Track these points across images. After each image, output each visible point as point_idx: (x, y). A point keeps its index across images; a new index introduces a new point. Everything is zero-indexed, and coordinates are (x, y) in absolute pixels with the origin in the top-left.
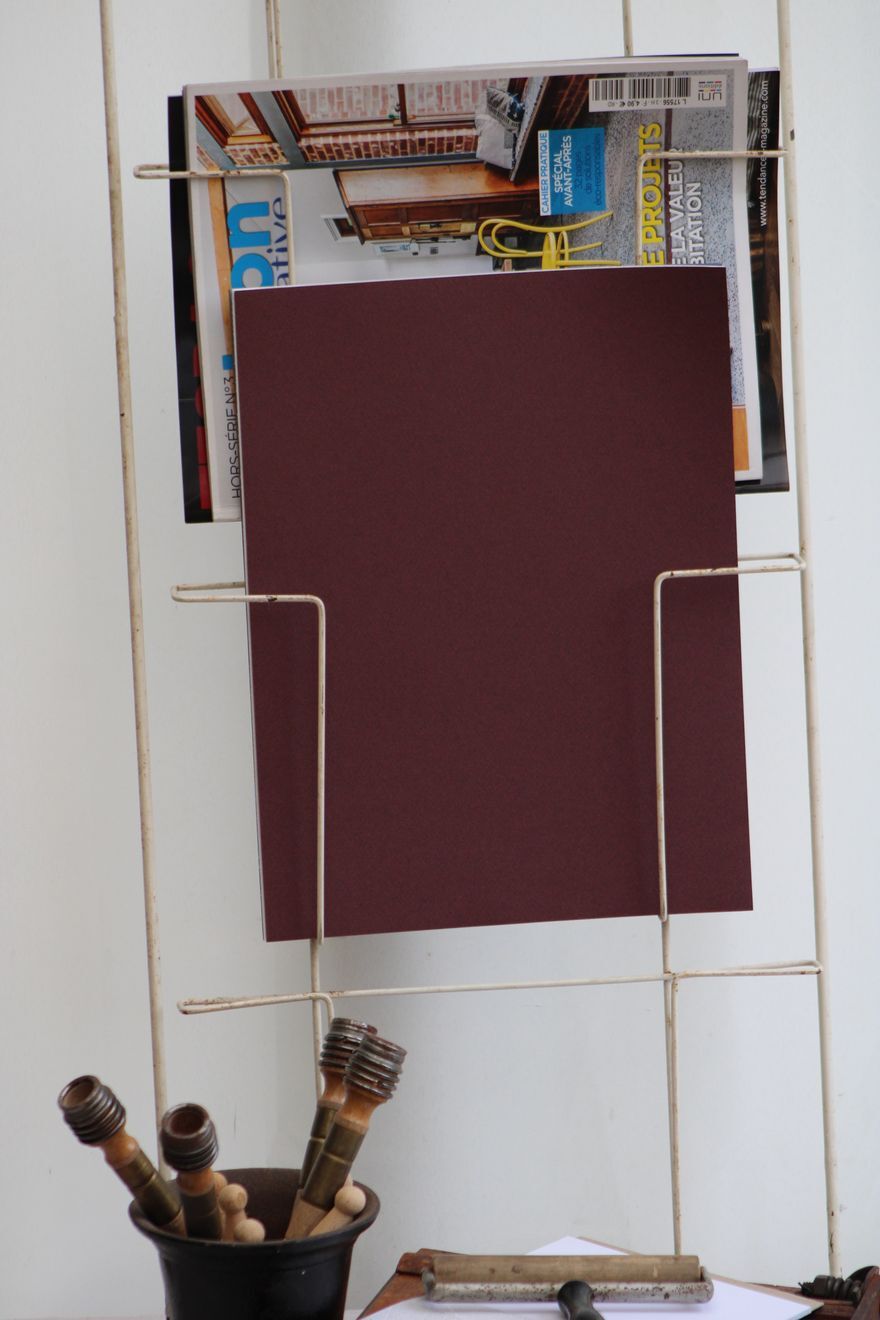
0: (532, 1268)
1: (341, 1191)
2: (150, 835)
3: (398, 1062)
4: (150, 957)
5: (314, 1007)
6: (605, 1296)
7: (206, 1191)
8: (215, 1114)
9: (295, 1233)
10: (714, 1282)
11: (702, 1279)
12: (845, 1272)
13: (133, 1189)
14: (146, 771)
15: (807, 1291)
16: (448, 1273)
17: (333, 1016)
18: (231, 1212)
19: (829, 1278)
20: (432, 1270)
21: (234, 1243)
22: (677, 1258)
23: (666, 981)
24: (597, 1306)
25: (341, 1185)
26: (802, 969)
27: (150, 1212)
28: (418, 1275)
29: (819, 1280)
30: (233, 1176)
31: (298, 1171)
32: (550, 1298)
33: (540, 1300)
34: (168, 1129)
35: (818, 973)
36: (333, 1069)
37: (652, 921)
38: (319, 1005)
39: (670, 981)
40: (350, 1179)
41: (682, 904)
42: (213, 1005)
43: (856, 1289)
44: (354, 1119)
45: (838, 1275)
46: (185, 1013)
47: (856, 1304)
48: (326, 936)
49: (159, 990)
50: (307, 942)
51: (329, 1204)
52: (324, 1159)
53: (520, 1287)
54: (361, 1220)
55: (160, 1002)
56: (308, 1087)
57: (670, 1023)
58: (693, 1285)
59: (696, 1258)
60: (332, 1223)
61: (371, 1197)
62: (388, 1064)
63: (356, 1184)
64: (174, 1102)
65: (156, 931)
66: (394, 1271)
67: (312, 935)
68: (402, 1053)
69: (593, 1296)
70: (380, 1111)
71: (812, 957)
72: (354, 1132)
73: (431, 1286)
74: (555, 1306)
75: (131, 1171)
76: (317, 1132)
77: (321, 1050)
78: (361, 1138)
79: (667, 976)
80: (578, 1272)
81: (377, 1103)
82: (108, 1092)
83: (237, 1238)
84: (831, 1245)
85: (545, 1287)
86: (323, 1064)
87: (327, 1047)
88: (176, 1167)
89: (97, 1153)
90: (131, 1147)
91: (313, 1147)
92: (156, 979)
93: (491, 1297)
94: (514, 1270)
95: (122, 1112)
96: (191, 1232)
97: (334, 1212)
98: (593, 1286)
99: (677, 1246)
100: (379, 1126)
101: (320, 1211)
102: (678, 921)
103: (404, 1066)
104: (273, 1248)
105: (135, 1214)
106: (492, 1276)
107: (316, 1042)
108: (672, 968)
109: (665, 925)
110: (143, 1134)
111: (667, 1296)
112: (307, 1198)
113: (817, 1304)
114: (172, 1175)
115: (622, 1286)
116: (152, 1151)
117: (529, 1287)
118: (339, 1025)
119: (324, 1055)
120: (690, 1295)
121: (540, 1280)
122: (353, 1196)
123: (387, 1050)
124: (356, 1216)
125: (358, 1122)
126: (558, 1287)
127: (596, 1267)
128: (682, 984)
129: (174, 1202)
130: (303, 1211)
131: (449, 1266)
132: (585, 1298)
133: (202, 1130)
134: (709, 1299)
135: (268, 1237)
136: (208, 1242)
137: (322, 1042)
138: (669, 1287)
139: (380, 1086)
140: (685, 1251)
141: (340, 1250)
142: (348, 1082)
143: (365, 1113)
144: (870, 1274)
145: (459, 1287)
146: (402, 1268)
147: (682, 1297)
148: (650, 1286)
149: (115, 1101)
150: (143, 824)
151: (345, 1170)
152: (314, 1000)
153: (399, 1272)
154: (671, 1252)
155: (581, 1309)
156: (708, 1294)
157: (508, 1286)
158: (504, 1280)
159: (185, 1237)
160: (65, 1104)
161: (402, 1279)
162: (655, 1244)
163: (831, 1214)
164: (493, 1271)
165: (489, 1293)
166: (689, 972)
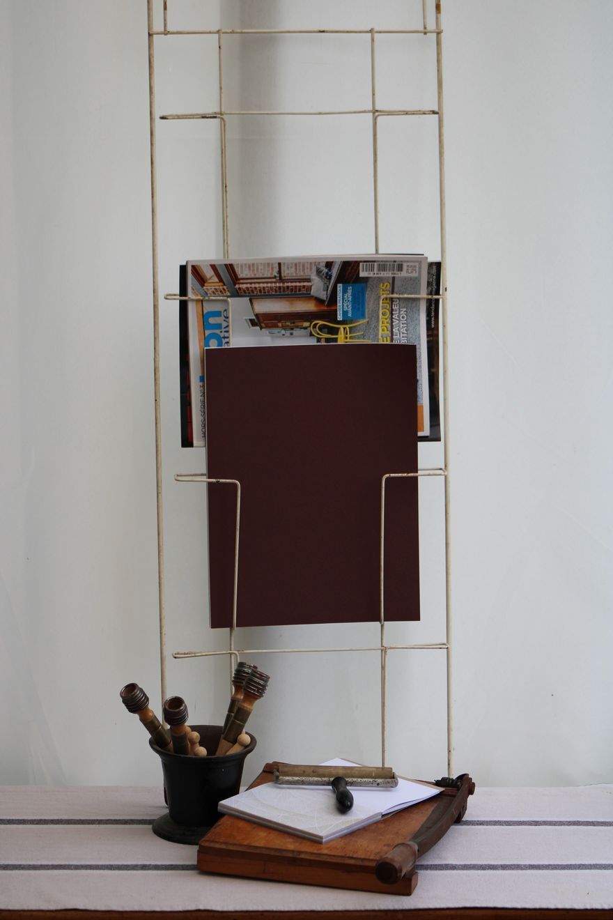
0: (321, 771)
1: (240, 736)
2: (162, 581)
3: (266, 682)
4: (161, 633)
5: (231, 657)
6: (352, 784)
7: (182, 734)
8: (186, 702)
9: (220, 753)
10: (399, 779)
11: (393, 777)
12: (454, 777)
13: (151, 733)
14: (161, 554)
15: (438, 784)
16: (285, 772)
17: (239, 661)
18: (193, 743)
19: (448, 778)
20: (278, 771)
21: (194, 757)
22: (383, 768)
23: (382, 650)
24: (348, 788)
25: (240, 733)
26: (440, 646)
27: (158, 742)
28: (272, 773)
29: (443, 779)
30: (194, 728)
31: (222, 727)
32: (328, 784)
33: (324, 785)
34: (167, 707)
35: (447, 648)
36: (238, 684)
37: (378, 624)
38: (233, 657)
39: (384, 650)
40: (244, 731)
41: (389, 618)
42: (188, 655)
43: (459, 783)
44: (246, 705)
45: (451, 777)
46: (175, 658)
47: (458, 790)
48: (237, 626)
49: (165, 648)
50: (229, 629)
51: (235, 741)
52: (233, 721)
53: (316, 779)
54: (249, 748)
55: (166, 653)
56: (228, 691)
57: (383, 668)
58: (390, 780)
59: (391, 768)
60: (236, 749)
61: (253, 739)
62: (262, 682)
63: (247, 733)
64: (169, 696)
65: (165, 622)
66: (261, 770)
67: (229, 625)
68: (268, 678)
69: (347, 783)
70: (258, 703)
71: (445, 642)
72: (246, 711)
73: (277, 777)
74: (330, 787)
75: (150, 724)
76: (230, 710)
77: (233, 675)
78: (249, 713)
79: (382, 648)
80: (341, 773)
81: (257, 699)
82: (141, 690)
83: (195, 754)
84: (449, 764)
85: (326, 779)
86: (234, 681)
87: (235, 674)
88: (169, 724)
89: (136, 717)
90: (151, 714)
91: (228, 717)
92: (163, 643)
93: (303, 783)
94: (313, 772)
95: (147, 699)
96: (176, 751)
97: (237, 744)
98: (347, 780)
99: (383, 763)
100: (257, 709)
101: (231, 744)
102: (387, 624)
103: (268, 684)
104: (210, 759)
105: (151, 743)
106: (303, 774)
107: (231, 672)
108: (385, 645)
109: (382, 626)
110: (156, 709)
111: (378, 784)
112: (225, 739)
113: (442, 789)
114: (168, 727)
115: (359, 780)
116: (159, 715)
117: (319, 779)
118: (241, 665)
119: (235, 678)
120: (388, 784)
121: (324, 777)
122: (245, 738)
123: (262, 676)
124: (246, 747)
125: (248, 707)
126: (332, 779)
127: (349, 771)
128: (388, 651)
129: (168, 738)
130: (224, 744)
131: (286, 769)
132: (343, 784)
133: (182, 708)
134: (396, 786)
135: (208, 754)
136: (183, 756)
137: (234, 672)
138: (379, 781)
139: (258, 692)
140: (386, 766)
141: (239, 761)
142: (244, 689)
143: (251, 703)
144: (466, 776)
145: (287, 778)
146: (266, 770)
147: (385, 785)
148: (371, 780)
149: (144, 694)
150: (159, 577)
151: (242, 727)
152: (231, 654)
153: (264, 771)
154: (381, 766)
155: (341, 789)
156: (396, 784)
157: (310, 778)
158: (309, 776)
159: (173, 753)
160: (123, 695)
161: (265, 774)
162: (374, 762)
163: (449, 751)
164: (304, 772)
165: (303, 781)
166: (392, 646)
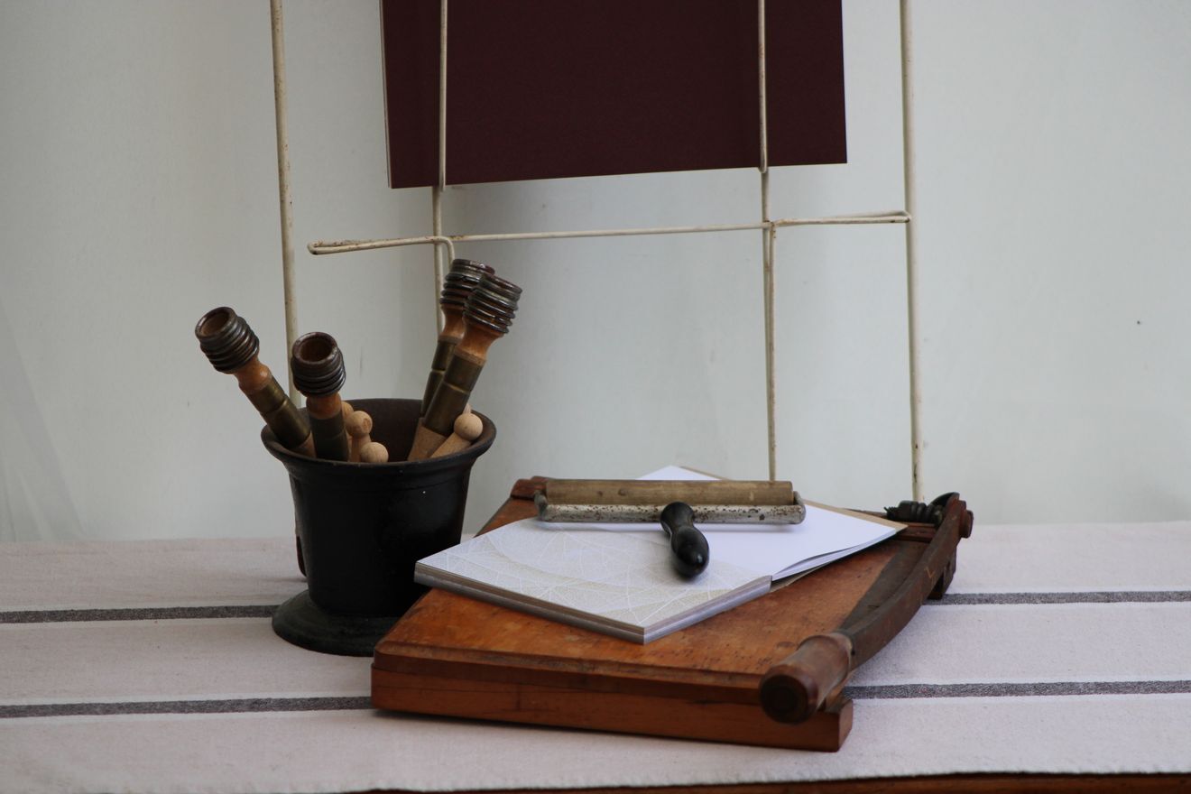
0: (637, 491)
1: (460, 417)
2: (283, 87)
3: (514, 299)
4: (282, 202)
5: (436, 250)
6: (705, 518)
7: (335, 414)
8: (342, 344)
9: (417, 456)
10: (807, 507)
11: (795, 502)
12: (927, 498)
13: (265, 415)
14: (279, 27)
15: (892, 515)
16: (559, 495)
17: (454, 258)
18: (357, 436)
19: (912, 503)
20: (544, 493)
21: (360, 464)
22: (772, 483)
23: (765, 230)
24: (698, 526)
25: (461, 412)
26: (892, 218)
27: (280, 436)
28: (530, 499)
29: (904, 505)
30: (358, 405)
31: (420, 401)
32: (653, 519)
33: (644, 521)
34: (298, 356)
35: (907, 221)
36: (453, 307)
37: (754, 172)
38: (440, 249)
39: (769, 229)
40: (468, 407)
41: (778, 159)
42: (338, 248)
43: (938, 513)
44: (473, 353)
45: (921, 501)
46: (315, 253)
47: (937, 527)
48: (447, 184)
49: (290, 232)
50: (429, 189)
51: (448, 430)
52: (444, 389)
53: (626, 508)
54: (480, 444)
55: (292, 244)
56: (432, 322)
57: (768, 268)
58: (787, 508)
59: (790, 484)
60: (451, 447)
61: (487, 423)
62: (505, 301)
63: (473, 412)
64: (303, 331)
65: (289, 177)
66: (508, 496)
67: (435, 183)
68: (518, 291)
69: (694, 517)
70: (497, 345)
71: (902, 208)
72: (472, 363)
73: (543, 506)
74: (659, 526)
75: (263, 396)
76: (438, 364)
77: (442, 289)
78: (479, 369)
79: (766, 225)
80: (680, 494)
81: (494, 337)
82: (242, 323)
83: (362, 459)
84: (915, 475)
85: (649, 508)
86: (444, 302)
87: (446, 286)
88: (304, 393)
89: (232, 380)
90: (264, 374)
91: (434, 378)
92: (288, 222)
93: (599, 518)
94: (620, 493)
95: (256, 341)
96: (319, 454)
97: (453, 437)
98: (694, 508)
99: (772, 474)
100: (495, 357)
101: (440, 437)
102: (776, 172)
103: (519, 303)
104: (396, 468)
105: (266, 437)
106: (600, 498)
107: (438, 282)
108: (771, 218)
109: (765, 177)
110: (275, 362)
111: (762, 517)
112: (427, 425)
113: (901, 526)
114: (302, 401)
115: (721, 508)
116: (283, 377)
117: (634, 508)
118: (459, 265)
119: (445, 294)
120: (783, 517)
121: (645, 503)
122: (471, 422)
123: (503, 288)
124: (474, 441)
125: (477, 354)
126: (661, 508)
127: (697, 491)
128: (778, 230)
129: (304, 427)
130: (425, 437)
131: (561, 489)
132: (686, 518)
133: (330, 357)
134: (801, 520)
135: (390, 460)
136: (335, 462)
137: (443, 281)
138: (764, 509)
139: (497, 322)
140: (779, 478)
141: (458, 472)
142: (467, 317)
143: (483, 346)
144: (951, 499)
145: (570, 508)
146: (516, 493)
147: (776, 520)
148: (747, 508)
149: (249, 331)
150: (276, 77)
151: (464, 399)
152: (436, 243)
153: (513, 497)
154: (766, 478)
155: (683, 528)
156: (801, 517)
157: (614, 507)
158: (611, 502)
159: (314, 459)
160: (202, 333)
161: (515, 503)
162: (749, 469)
163: (915, 447)
164: (601, 494)
165: (597, 513)
166: (786, 220)
